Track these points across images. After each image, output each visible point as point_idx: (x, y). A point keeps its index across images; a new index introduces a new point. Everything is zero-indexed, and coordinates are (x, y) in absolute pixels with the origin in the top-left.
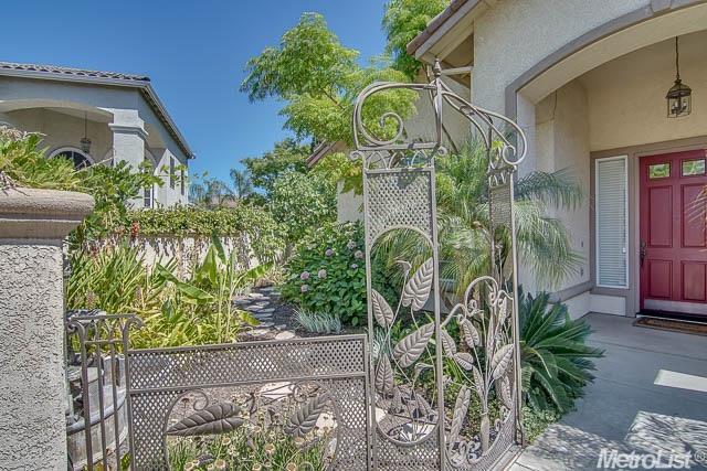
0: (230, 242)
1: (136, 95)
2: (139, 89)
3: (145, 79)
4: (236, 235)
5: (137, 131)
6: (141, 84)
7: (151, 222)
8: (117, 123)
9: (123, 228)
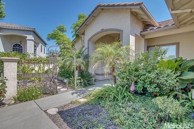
0: (52, 65)
1: (32, 33)
2: (33, 31)
3: (34, 29)
4: (54, 63)
5: (32, 40)
6: (33, 30)
7: (34, 60)
8: (28, 38)
9: (27, 61)
